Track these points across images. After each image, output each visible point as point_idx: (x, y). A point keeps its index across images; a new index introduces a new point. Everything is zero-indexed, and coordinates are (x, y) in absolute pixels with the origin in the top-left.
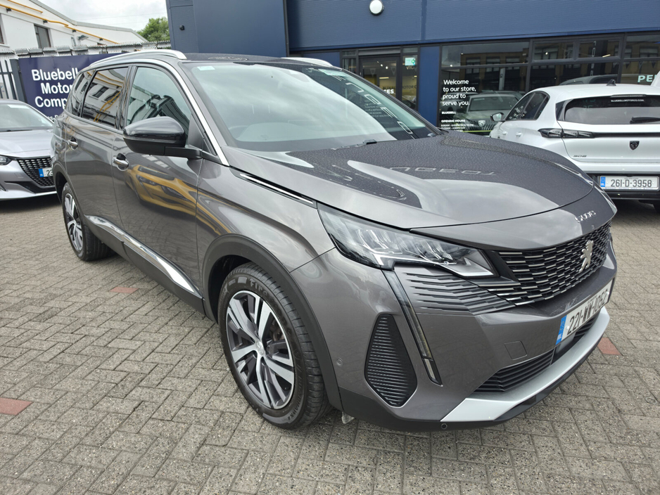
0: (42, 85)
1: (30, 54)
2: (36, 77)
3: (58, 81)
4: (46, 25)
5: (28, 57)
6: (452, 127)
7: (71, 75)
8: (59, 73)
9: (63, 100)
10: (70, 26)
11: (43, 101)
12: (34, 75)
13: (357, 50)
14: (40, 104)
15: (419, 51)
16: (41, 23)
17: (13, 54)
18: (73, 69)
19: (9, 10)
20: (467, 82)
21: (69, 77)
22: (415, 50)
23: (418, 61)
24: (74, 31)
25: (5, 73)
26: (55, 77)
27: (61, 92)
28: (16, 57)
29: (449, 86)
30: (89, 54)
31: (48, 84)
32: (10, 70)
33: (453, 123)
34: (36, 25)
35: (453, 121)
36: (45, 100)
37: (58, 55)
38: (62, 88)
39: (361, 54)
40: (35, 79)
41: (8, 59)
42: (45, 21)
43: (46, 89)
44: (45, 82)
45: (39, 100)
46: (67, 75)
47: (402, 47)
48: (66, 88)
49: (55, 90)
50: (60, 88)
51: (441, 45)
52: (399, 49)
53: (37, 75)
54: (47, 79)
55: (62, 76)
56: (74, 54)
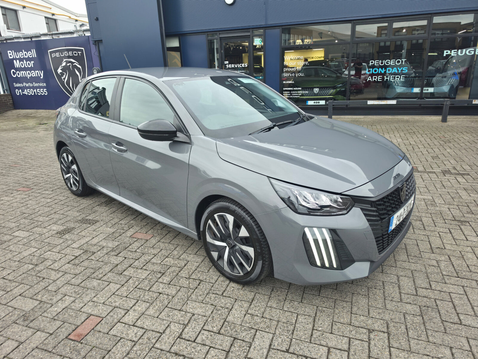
0: (15, 61)
1: (6, 40)
2: (11, 56)
4: (54, 17)
6: (291, 94)
9: (27, 72)
10: (73, 17)
11: (16, 73)
12: (9, 55)
13: (218, 33)
14: (14, 75)
15: (264, 32)
16: (50, 16)
18: (32, 50)
19: (24, 7)
20: (302, 58)
21: (30, 55)
22: (261, 32)
23: (264, 41)
24: (76, 21)
27: (26, 67)
29: (289, 61)
30: (42, 39)
31: (18, 61)
33: (292, 91)
34: (46, 17)
35: (292, 89)
36: (17, 72)
37: (23, 40)
39: (221, 36)
40: (10, 58)
42: (53, 15)
43: (17, 64)
44: (16, 59)
45: (13, 72)
46: (29, 55)
47: (251, 30)
48: (29, 64)
49: (22, 65)
50: (25, 64)
51: (281, 28)
52: (249, 32)
53: (11, 54)
54: (17, 57)
55: (26, 54)
56: (33, 39)
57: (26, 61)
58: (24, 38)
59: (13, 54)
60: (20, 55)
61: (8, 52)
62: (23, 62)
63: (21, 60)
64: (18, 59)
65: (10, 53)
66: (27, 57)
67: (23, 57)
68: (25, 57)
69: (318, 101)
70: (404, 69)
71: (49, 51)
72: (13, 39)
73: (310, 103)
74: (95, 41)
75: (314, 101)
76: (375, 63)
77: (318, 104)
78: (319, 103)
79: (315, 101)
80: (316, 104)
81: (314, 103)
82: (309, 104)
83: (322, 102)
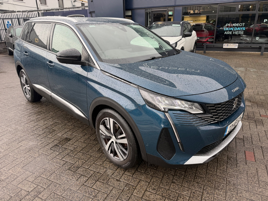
1: (47, 11)
5: (46, 12)
13: (151, 9)
15: (174, 9)
17: (42, 10)
20: (192, 22)
23: (173, 13)
28: (43, 12)
30: (64, 10)
37: (55, 11)
39: (152, 10)
47: (167, 7)
51: (182, 6)
52: (166, 8)
56: (60, 11)
58: (55, 10)
70: (243, 28)
72: (50, 10)
74: (90, 12)
76: (229, 25)
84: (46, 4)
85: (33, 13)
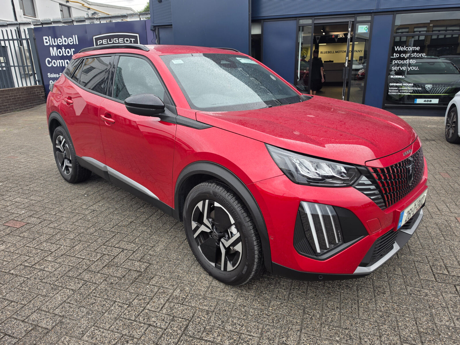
0: (51, 48)
1: (42, 24)
2: (47, 43)
3: (63, 45)
4: (68, 4)
5: (41, 26)
6: (400, 90)
7: (72, 41)
8: (64, 40)
9: (66, 61)
10: (86, 5)
11: (51, 62)
12: (45, 41)
13: (313, 18)
14: (49, 64)
15: (372, 19)
16: (64, 3)
17: (29, 24)
18: (74, 36)
20: (418, 48)
21: (71, 42)
22: (368, 18)
23: (371, 29)
24: (89, 9)
25: (24, 39)
26: (60, 43)
27: (65, 55)
28: (32, 27)
29: (400, 52)
30: (87, 23)
31: (55, 48)
32: (28, 37)
33: (401, 87)
35: (401, 84)
36: (53, 61)
37: (63, 25)
38: (65, 51)
39: (316, 22)
40: (45, 44)
41: (26, 28)
43: (54, 52)
44: (53, 46)
45: (48, 60)
46: (69, 41)
48: (68, 51)
49: (60, 53)
50: (64, 52)
51: (395, 13)
53: (47, 41)
54: (54, 44)
55: (65, 41)
56: (75, 24)
57: (65, 49)
58: (65, 23)
59: (49, 40)
60: (59, 42)
61: (44, 38)
62: (62, 49)
63: (59, 47)
64: (55, 46)
65: (46, 39)
66: (66, 44)
67: (61, 44)
68: (64, 43)
69: (429, 100)
71: (94, 37)
72: (51, 23)
73: (419, 101)
74: (155, 27)
75: (424, 100)
77: (429, 103)
78: (431, 101)
79: (426, 100)
80: (426, 103)
81: (425, 101)
82: (417, 102)
83: (435, 101)
84: (35, 16)
85: (9, 29)
